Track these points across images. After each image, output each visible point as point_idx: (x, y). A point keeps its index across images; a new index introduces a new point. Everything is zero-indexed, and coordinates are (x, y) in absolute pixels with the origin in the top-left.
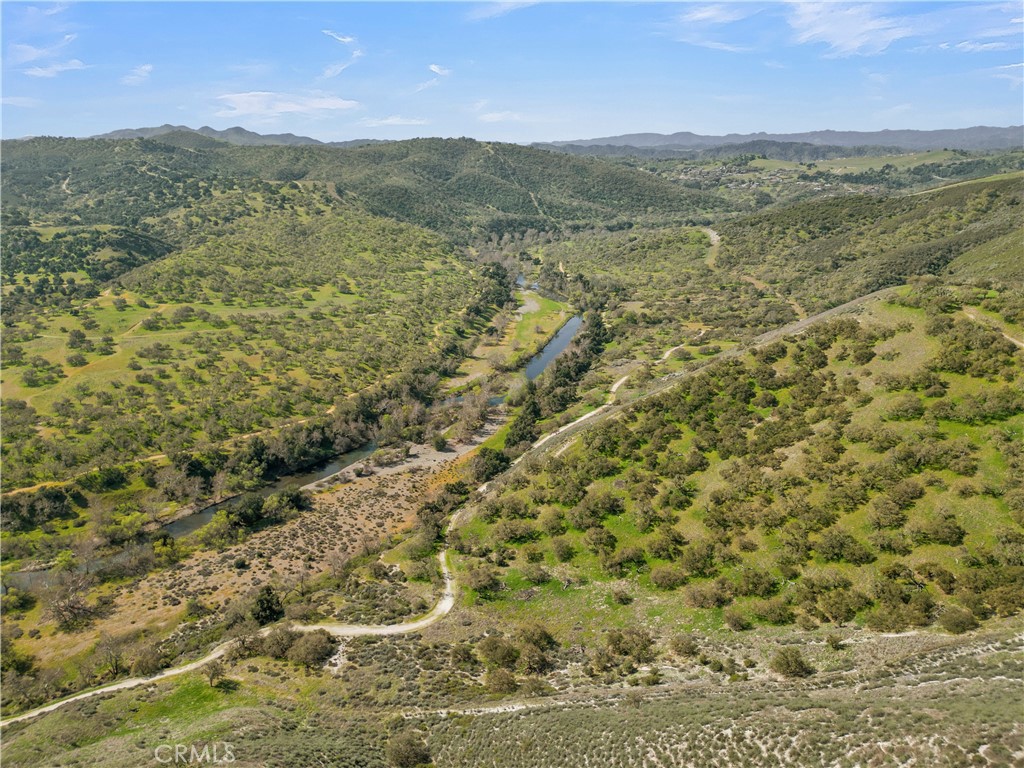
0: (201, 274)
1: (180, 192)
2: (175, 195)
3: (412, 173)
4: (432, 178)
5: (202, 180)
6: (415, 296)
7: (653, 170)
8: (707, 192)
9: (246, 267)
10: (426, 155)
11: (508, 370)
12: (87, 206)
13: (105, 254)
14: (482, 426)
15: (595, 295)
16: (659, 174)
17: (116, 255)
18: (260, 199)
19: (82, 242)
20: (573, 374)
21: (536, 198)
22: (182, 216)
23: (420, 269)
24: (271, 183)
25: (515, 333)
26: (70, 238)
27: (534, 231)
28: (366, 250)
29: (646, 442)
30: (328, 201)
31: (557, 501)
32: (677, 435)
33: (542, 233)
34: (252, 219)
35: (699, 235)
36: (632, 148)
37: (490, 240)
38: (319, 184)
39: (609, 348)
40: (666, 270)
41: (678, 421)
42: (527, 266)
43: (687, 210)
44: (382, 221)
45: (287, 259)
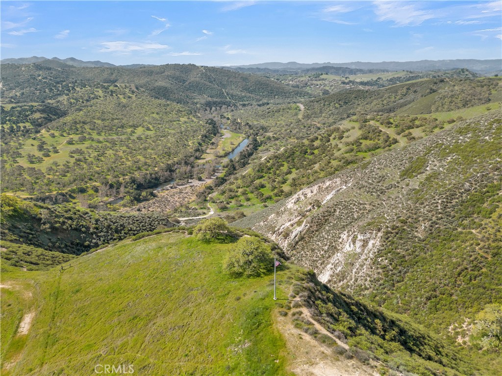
0: (84, 123)
1: (60, 89)
2: (58, 90)
3: (168, 80)
4: (177, 82)
5: (70, 83)
6: (179, 131)
7: (278, 79)
8: (301, 89)
9: (103, 120)
10: (173, 72)
11: (221, 157)
12: (16, 95)
13: (37, 115)
14: (214, 174)
15: (254, 131)
16: (280, 82)
17: (42, 116)
18: (101, 92)
19: (25, 110)
20: (247, 156)
21: (226, 91)
22: (66, 99)
23: (178, 121)
24: (104, 84)
25: (222, 145)
26: (19, 109)
27: (225, 106)
28: (154, 113)
29: (273, 168)
30: (133, 92)
31: (244, 187)
32: (283, 165)
33: (229, 107)
34: (100, 100)
35: (296, 106)
36: (268, 69)
37: (206, 110)
38: (128, 85)
39: (260, 148)
40: (283, 120)
41: (283, 161)
42: (224, 121)
43: (293, 97)
44: (159, 101)
45: (120, 117)
